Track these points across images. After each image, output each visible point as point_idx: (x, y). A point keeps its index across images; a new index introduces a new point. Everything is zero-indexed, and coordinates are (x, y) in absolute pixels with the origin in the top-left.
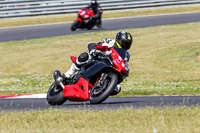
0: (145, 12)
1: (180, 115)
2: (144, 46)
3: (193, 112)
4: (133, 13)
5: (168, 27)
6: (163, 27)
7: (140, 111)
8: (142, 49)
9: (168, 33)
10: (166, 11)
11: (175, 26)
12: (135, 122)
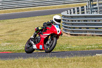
0: (28, 10)
1: (47, 62)
2: (28, 27)
3: (53, 60)
4: (22, 10)
5: (40, 17)
6: (37, 17)
7: (26, 60)
8: (27, 28)
9: (40, 20)
10: (39, 9)
11: (43, 17)
12: (24, 66)
